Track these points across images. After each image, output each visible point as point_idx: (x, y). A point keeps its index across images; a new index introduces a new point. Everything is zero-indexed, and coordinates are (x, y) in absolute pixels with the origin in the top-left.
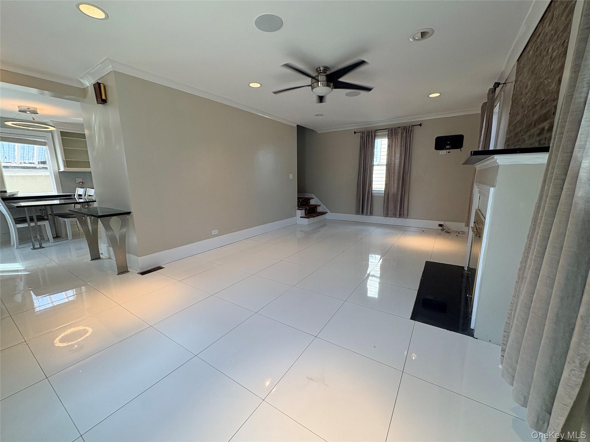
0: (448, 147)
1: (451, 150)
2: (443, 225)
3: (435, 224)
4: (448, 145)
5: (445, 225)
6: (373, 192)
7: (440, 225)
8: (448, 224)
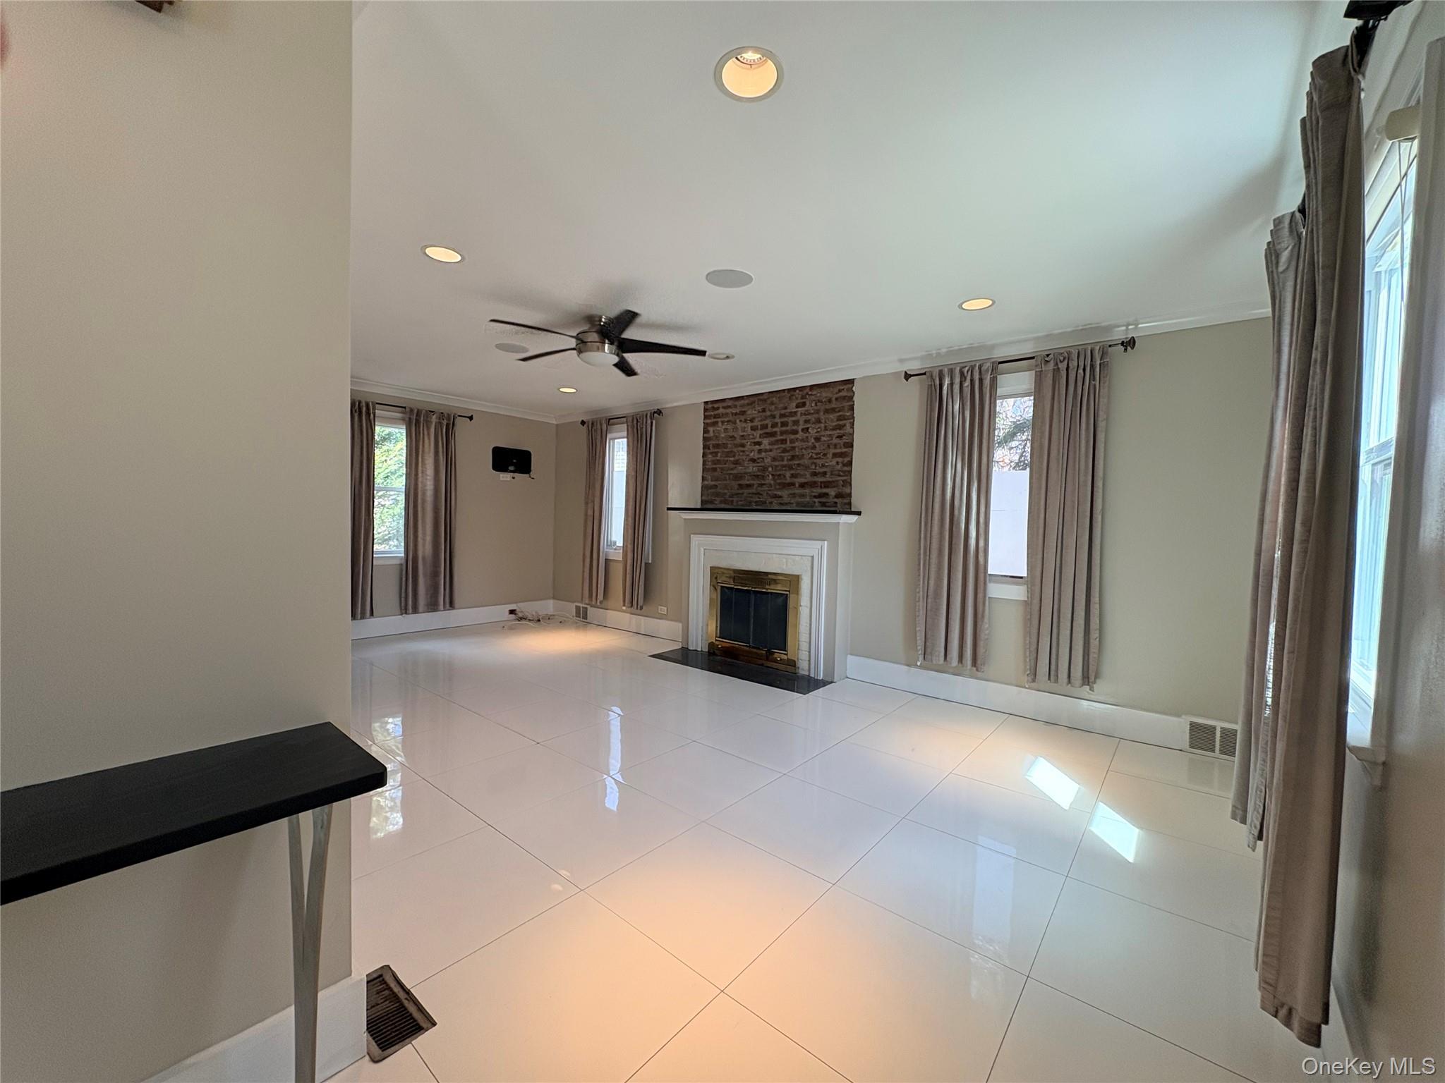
0: (511, 468)
1: (516, 475)
2: (515, 610)
3: (500, 612)
4: (512, 464)
5: (518, 610)
6: (374, 556)
7: (512, 612)
8: (525, 608)
